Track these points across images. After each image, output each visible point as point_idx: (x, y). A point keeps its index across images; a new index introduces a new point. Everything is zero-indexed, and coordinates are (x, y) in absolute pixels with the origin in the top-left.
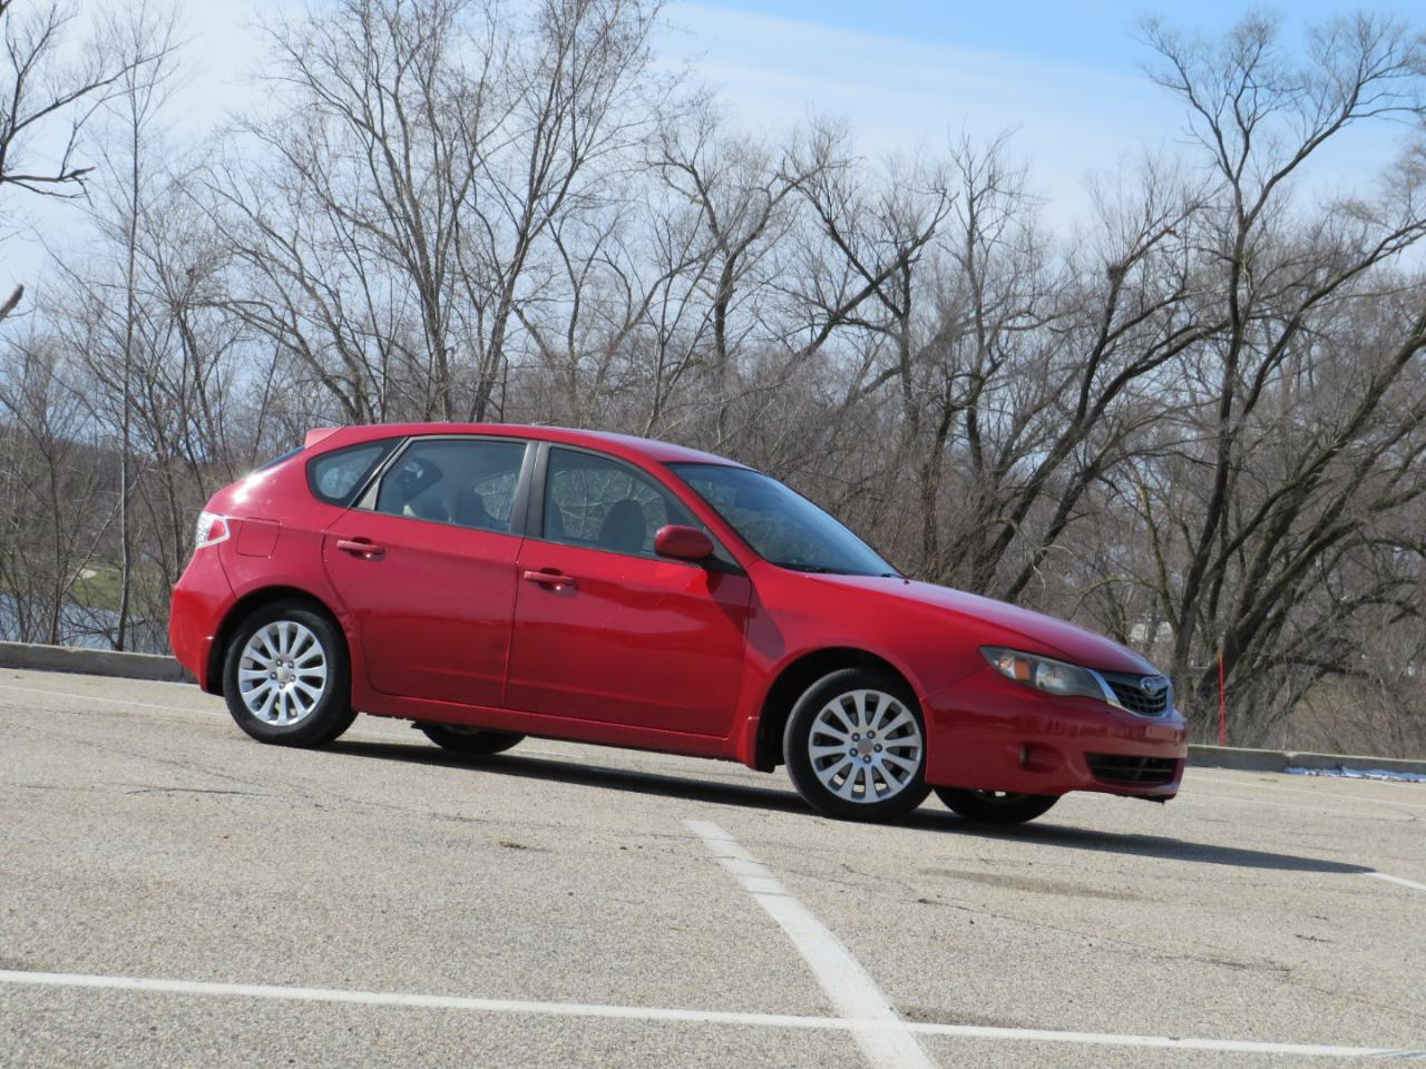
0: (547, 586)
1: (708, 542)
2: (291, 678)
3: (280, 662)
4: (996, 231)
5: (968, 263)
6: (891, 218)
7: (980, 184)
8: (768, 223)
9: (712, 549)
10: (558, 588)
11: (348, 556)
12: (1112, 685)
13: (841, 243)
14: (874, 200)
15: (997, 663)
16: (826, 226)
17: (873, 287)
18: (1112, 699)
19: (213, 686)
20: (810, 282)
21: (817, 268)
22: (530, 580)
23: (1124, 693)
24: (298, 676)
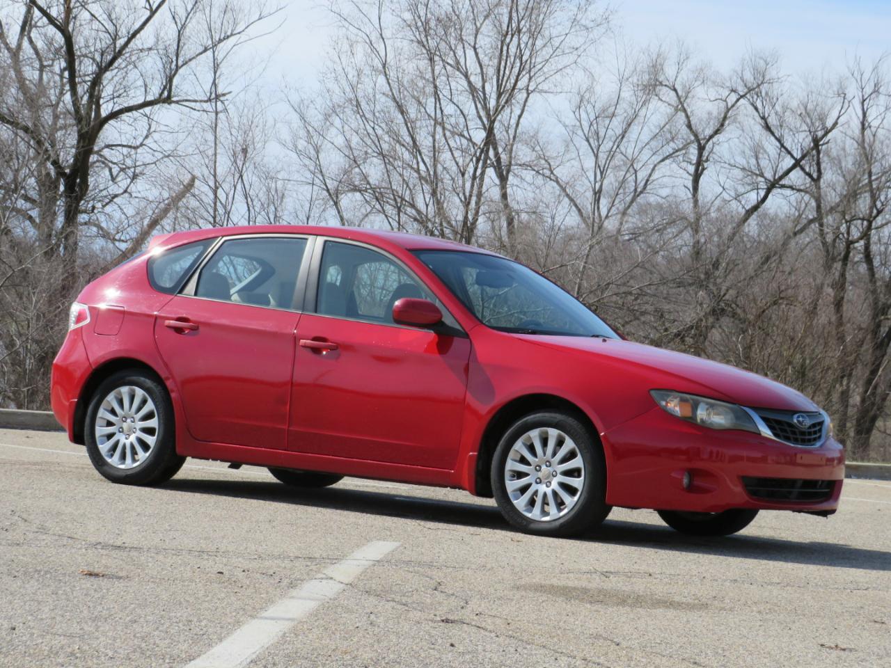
0: (316, 350)
1: (437, 311)
2: (132, 430)
3: (124, 419)
4: (880, 121)
5: (862, 143)
6: (806, 114)
7: (868, 90)
8: (727, 122)
9: (441, 317)
10: (324, 353)
11: (172, 332)
12: (766, 420)
13: (773, 134)
14: (794, 104)
15: (664, 403)
16: (762, 122)
17: (797, 164)
18: (766, 432)
19: (77, 438)
20: (753, 161)
21: (757, 151)
22: (305, 346)
23: (777, 427)
24: (138, 428)
